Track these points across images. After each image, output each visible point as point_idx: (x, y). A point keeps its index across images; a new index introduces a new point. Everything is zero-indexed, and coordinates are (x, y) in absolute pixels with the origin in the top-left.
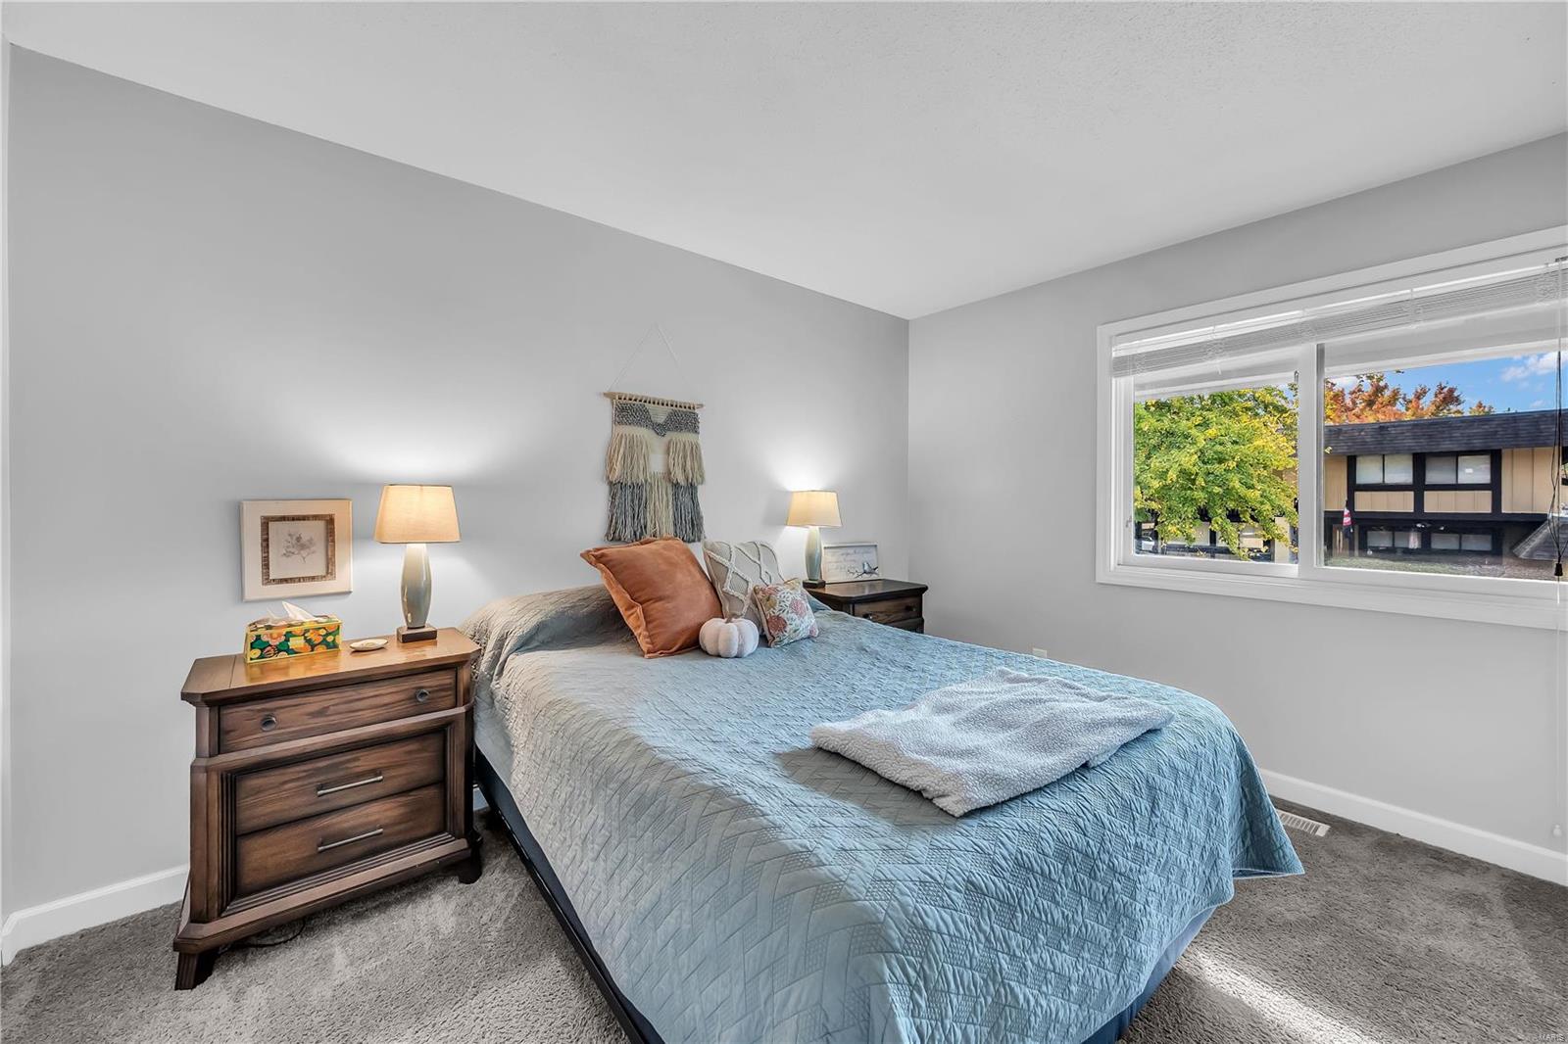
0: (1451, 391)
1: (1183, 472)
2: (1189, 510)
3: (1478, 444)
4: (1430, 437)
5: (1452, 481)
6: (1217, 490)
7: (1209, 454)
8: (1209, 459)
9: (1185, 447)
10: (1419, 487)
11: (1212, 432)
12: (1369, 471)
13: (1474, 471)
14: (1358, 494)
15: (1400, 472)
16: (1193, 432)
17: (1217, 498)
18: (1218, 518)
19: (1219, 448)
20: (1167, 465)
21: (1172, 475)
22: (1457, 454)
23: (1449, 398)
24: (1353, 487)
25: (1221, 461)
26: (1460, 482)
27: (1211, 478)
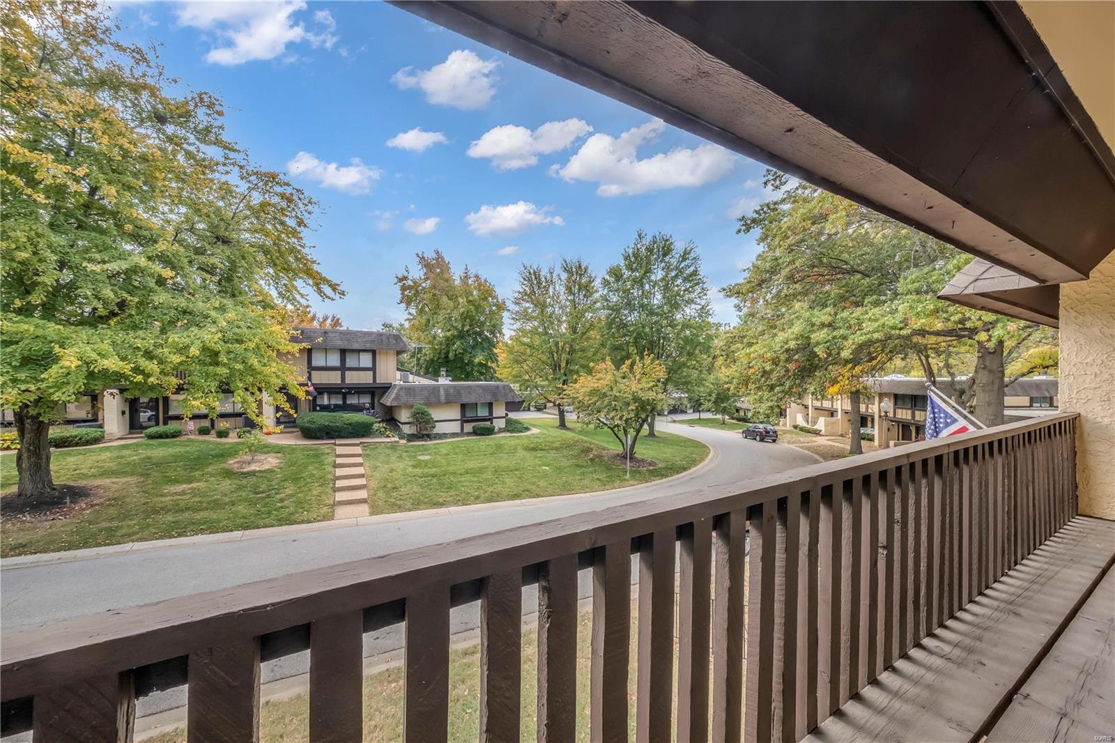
0: (338, 319)
1: (204, 349)
2: (212, 384)
3: (368, 346)
4: (349, 340)
5: (357, 366)
6: (239, 366)
7: (229, 335)
8: (229, 339)
9: (205, 326)
10: (343, 368)
11: (231, 315)
12: (318, 360)
13: (366, 360)
14: (313, 373)
15: (334, 360)
16: (213, 313)
17: (237, 374)
18: (240, 391)
19: (238, 331)
20: (187, 341)
21: (194, 351)
22: (359, 351)
23: (336, 322)
24: (311, 368)
25: (240, 342)
26: (361, 366)
27: (232, 356)
